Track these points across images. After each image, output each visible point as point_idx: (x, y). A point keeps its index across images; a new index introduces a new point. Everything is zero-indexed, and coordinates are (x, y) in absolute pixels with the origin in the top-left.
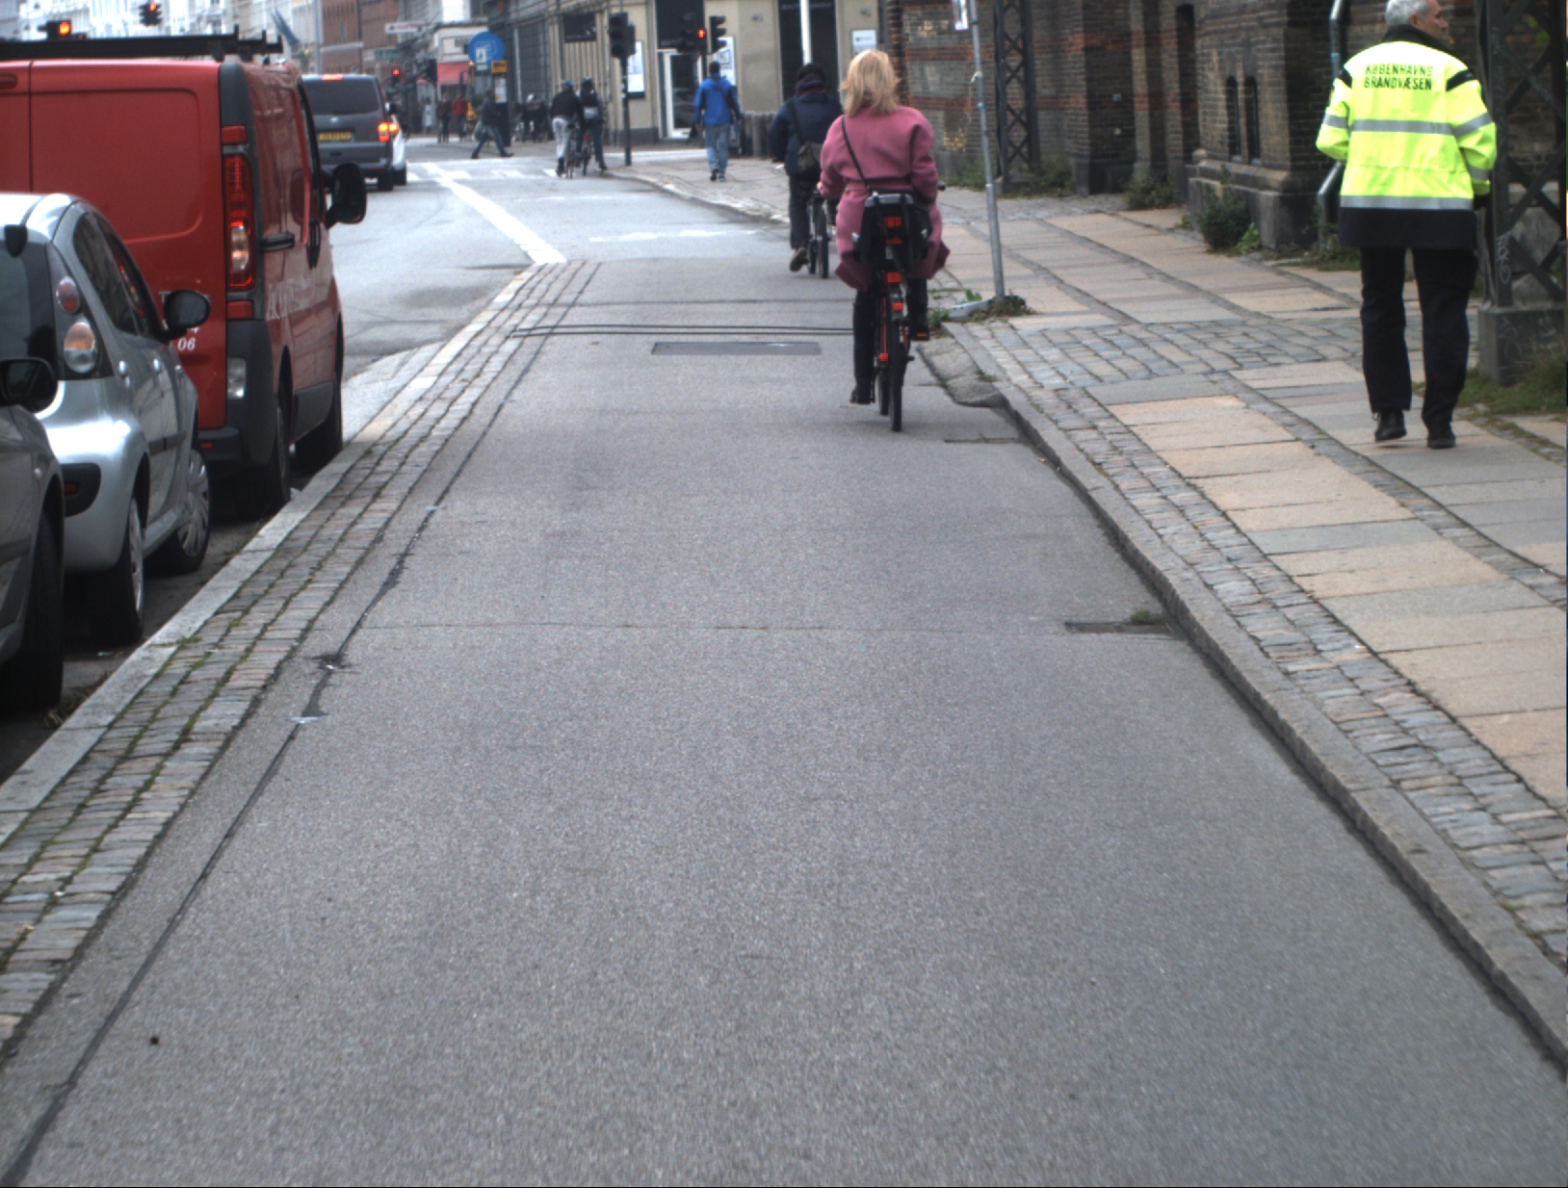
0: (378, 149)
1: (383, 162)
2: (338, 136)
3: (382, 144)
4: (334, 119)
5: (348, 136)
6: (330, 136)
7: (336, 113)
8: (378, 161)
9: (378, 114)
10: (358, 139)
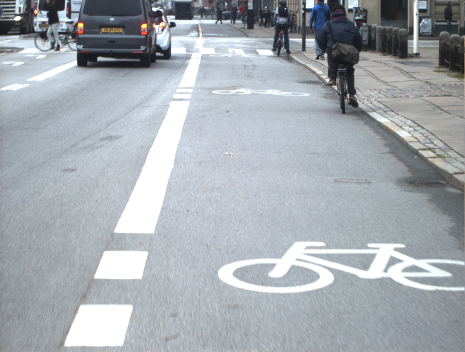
0: (140, 39)
1: (143, 48)
2: (114, 30)
3: (143, 37)
4: (112, 19)
5: (121, 30)
6: (109, 30)
7: (113, 15)
8: (140, 48)
9: (141, 17)
10: (127, 34)
